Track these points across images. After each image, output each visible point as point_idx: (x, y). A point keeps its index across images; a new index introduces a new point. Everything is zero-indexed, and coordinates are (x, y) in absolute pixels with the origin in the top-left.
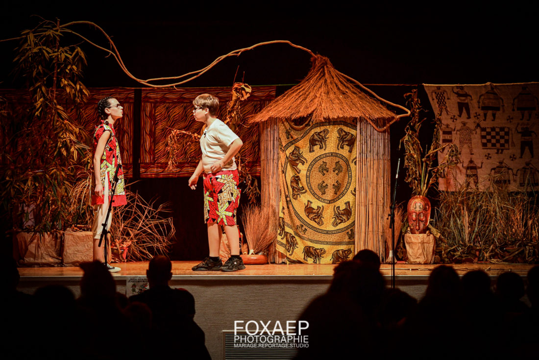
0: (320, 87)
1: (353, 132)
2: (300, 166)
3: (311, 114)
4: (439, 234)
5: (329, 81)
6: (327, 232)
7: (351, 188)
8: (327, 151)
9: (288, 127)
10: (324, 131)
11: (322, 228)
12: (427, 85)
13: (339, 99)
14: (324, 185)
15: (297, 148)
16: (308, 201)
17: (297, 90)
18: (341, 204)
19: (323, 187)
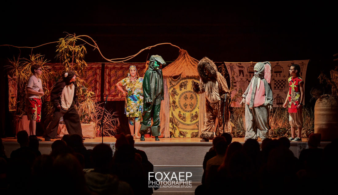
0: (184, 63)
1: (198, 82)
2: (176, 96)
3: (181, 74)
4: (234, 125)
5: (187, 60)
6: (188, 125)
7: (198, 106)
8: (187, 90)
9: (171, 80)
10: (186, 82)
11: (186, 123)
12: (226, 62)
13: (192, 68)
14: (186, 104)
15: (174, 89)
16: (179, 111)
17: (174, 64)
18: (194, 113)
19: (185, 106)
